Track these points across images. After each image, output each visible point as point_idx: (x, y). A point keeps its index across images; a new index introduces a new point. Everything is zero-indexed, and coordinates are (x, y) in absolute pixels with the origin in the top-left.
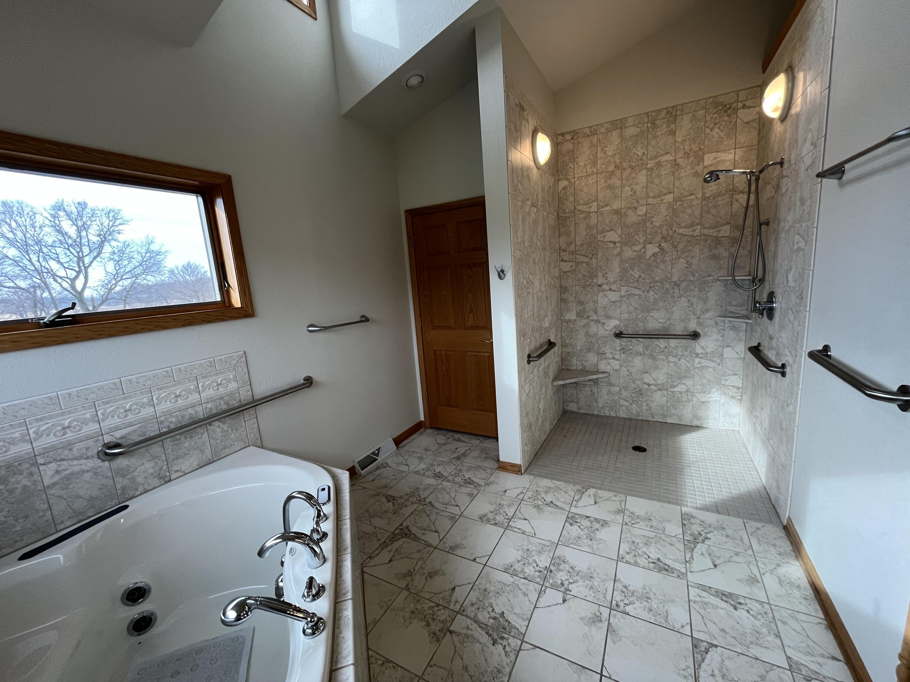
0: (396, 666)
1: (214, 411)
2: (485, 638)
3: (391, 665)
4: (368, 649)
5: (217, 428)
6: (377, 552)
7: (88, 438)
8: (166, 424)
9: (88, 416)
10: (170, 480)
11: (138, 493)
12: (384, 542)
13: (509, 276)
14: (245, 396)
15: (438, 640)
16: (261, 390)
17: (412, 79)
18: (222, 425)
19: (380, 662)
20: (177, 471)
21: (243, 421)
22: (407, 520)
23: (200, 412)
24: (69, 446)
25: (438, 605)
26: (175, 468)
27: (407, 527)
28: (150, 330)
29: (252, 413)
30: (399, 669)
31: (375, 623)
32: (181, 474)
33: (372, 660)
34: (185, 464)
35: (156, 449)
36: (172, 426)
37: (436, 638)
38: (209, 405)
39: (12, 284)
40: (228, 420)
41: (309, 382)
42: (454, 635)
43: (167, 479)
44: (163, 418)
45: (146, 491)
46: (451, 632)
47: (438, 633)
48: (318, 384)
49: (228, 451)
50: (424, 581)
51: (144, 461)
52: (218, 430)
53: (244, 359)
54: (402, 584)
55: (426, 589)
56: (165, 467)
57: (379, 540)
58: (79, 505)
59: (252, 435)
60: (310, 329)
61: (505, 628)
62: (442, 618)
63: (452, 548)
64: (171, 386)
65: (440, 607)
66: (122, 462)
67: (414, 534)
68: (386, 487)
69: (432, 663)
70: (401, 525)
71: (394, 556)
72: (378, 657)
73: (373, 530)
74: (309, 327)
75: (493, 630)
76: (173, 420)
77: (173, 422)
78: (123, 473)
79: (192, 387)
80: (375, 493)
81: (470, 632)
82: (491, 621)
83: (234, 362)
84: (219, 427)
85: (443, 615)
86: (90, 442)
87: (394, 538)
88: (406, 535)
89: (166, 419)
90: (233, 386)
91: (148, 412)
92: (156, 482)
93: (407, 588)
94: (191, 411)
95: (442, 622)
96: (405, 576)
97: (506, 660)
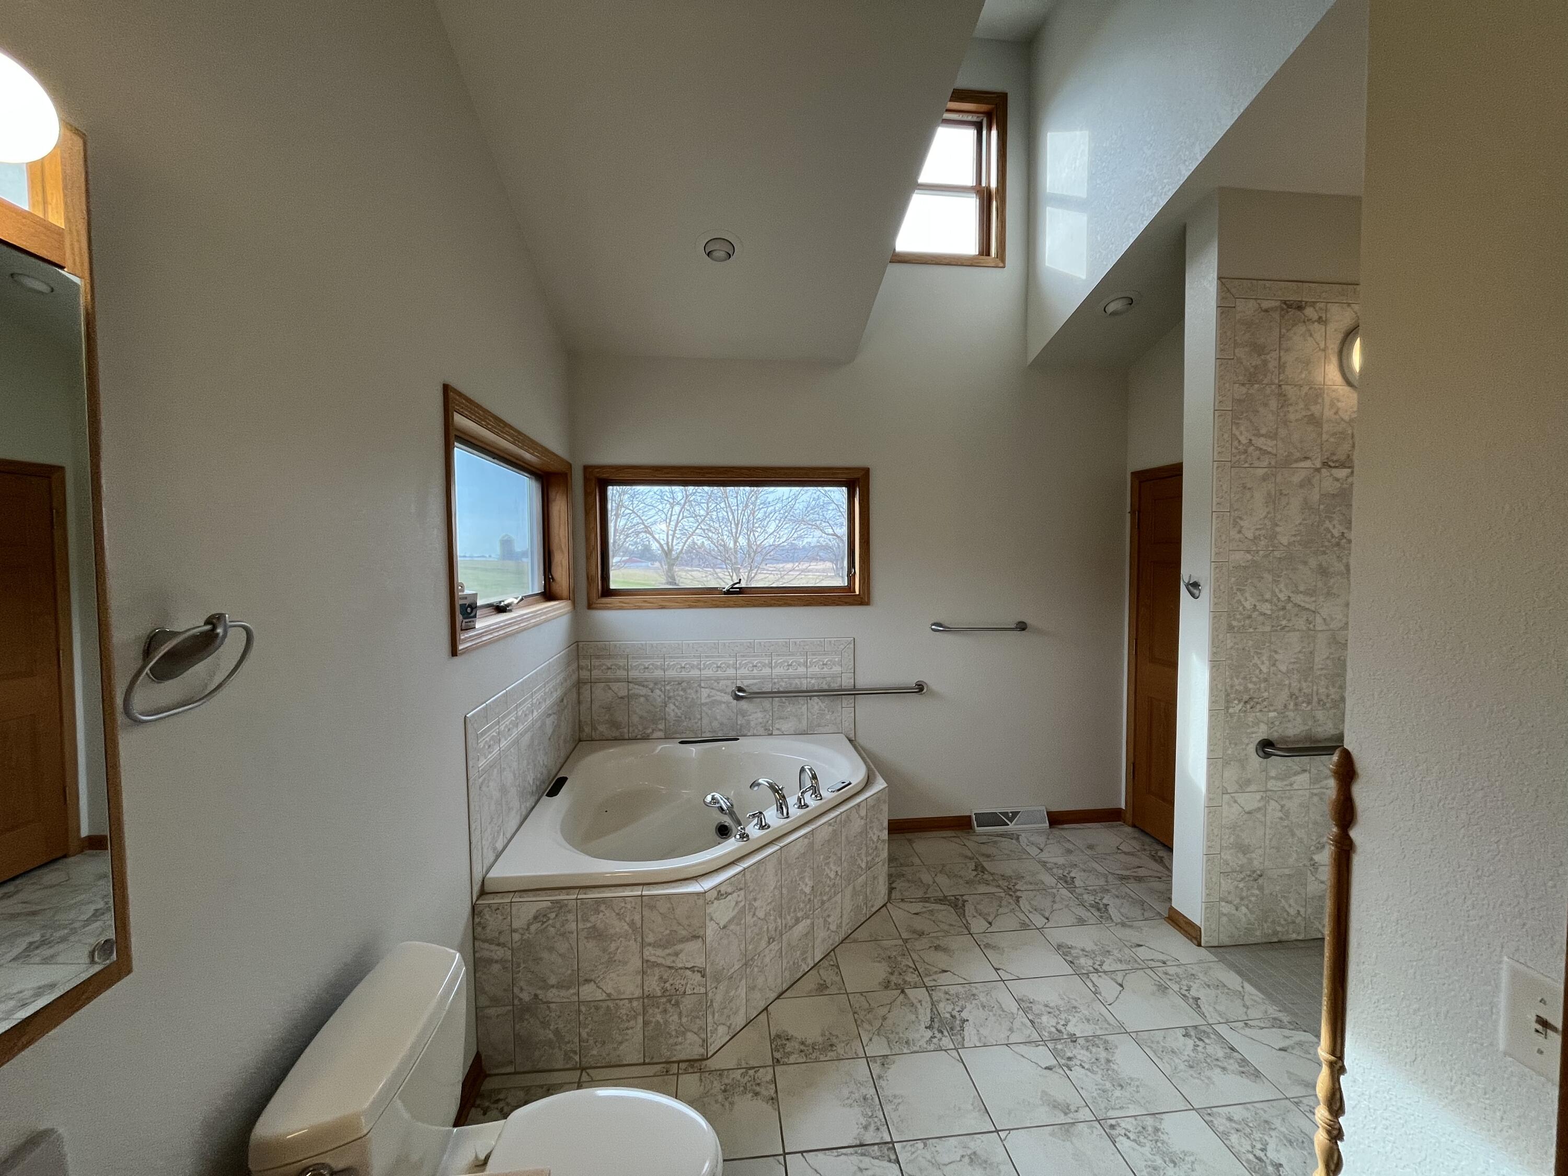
0: (839, 973)
1: (816, 688)
2: (925, 1018)
3: (836, 970)
4: (833, 950)
5: (816, 704)
6: (914, 900)
7: (728, 679)
8: (777, 686)
9: (731, 662)
10: (771, 734)
11: (749, 734)
12: (929, 898)
13: (1206, 593)
14: (847, 682)
15: (886, 987)
16: (864, 681)
17: (1112, 304)
18: (820, 703)
19: (832, 963)
20: (778, 729)
21: (840, 706)
22: (973, 896)
23: (804, 684)
24: (718, 680)
25: (916, 969)
26: (777, 726)
27: (965, 901)
28: (780, 606)
29: (851, 701)
30: (839, 977)
31: (855, 941)
32: (780, 733)
33: (829, 958)
34: (787, 726)
35: (767, 703)
36: (781, 689)
37: (887, 985)
38: (813, 681)
39: (830, 531)
40: (827, 701)
41: (920, 688)
42: (902, 996)
43: (770, 732)
44: (776, 680)
45: (754, 735)
46: (903, 992)
47: (893, 984)
48: (932, 693)
49: (822, 730)
50: (927, 947)
51: (758, 710)
52: (816, 707)
53: (852, 646)
54: (905, 936)
55: (921, 953)
56: (770, 722)
57: (925, 893)
58: (715, 724)
59: (847, 724)
60: (933, 627)
61: (952, 1029)
62: (908, 979)
63: (987, 946)
64: (786, 655)
65: (917, 972)
66: (744, 704)
67: (964, 911)
68: (988, 856)
69: (864, 994)
70: (962, 896)
71: (924, 912)
72: (834, 959)
73: (931, 883)
74: (934, 624)
75: (941, 1021)
76: (783, 684)
77: (782, 686)
78: (743, 713)
79: (802, 660)
80: (970, 854)
81: (919, 1006)
82: (948, 1016)
83: (842, 647)
84: (817, 703)
85: (911, 978)
86: (729, 682)
87: (942, 900)
88: (955, 906)
89: (778, 682)
90: (837, 669)
91: (766, 671)
92: (762, 731)
93: (906, 941)
94: (797, 681)
95: (905, 982)
96: (914, 932)
97: (923, 1043)
